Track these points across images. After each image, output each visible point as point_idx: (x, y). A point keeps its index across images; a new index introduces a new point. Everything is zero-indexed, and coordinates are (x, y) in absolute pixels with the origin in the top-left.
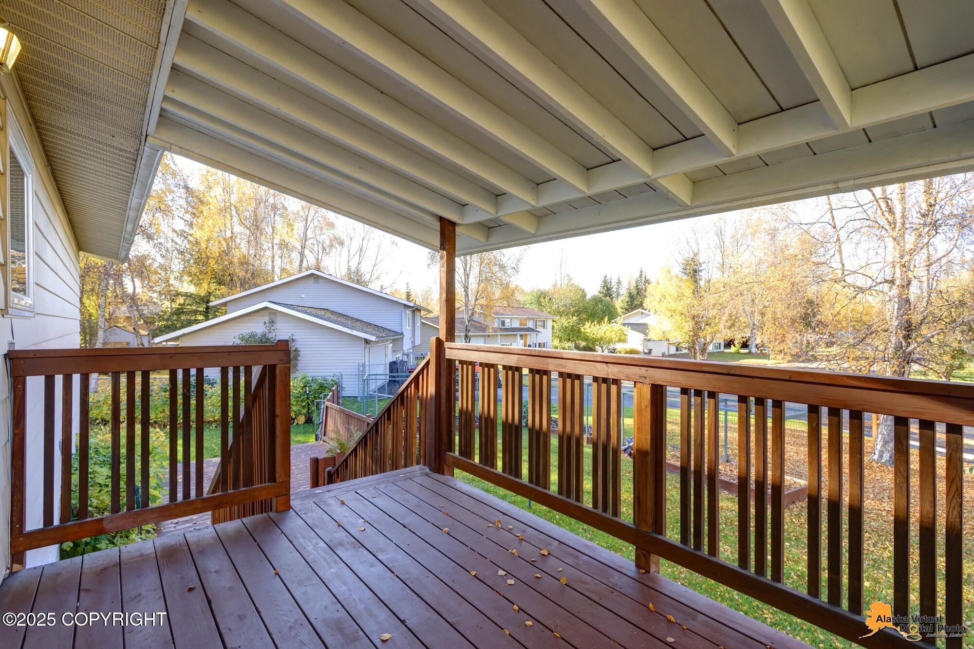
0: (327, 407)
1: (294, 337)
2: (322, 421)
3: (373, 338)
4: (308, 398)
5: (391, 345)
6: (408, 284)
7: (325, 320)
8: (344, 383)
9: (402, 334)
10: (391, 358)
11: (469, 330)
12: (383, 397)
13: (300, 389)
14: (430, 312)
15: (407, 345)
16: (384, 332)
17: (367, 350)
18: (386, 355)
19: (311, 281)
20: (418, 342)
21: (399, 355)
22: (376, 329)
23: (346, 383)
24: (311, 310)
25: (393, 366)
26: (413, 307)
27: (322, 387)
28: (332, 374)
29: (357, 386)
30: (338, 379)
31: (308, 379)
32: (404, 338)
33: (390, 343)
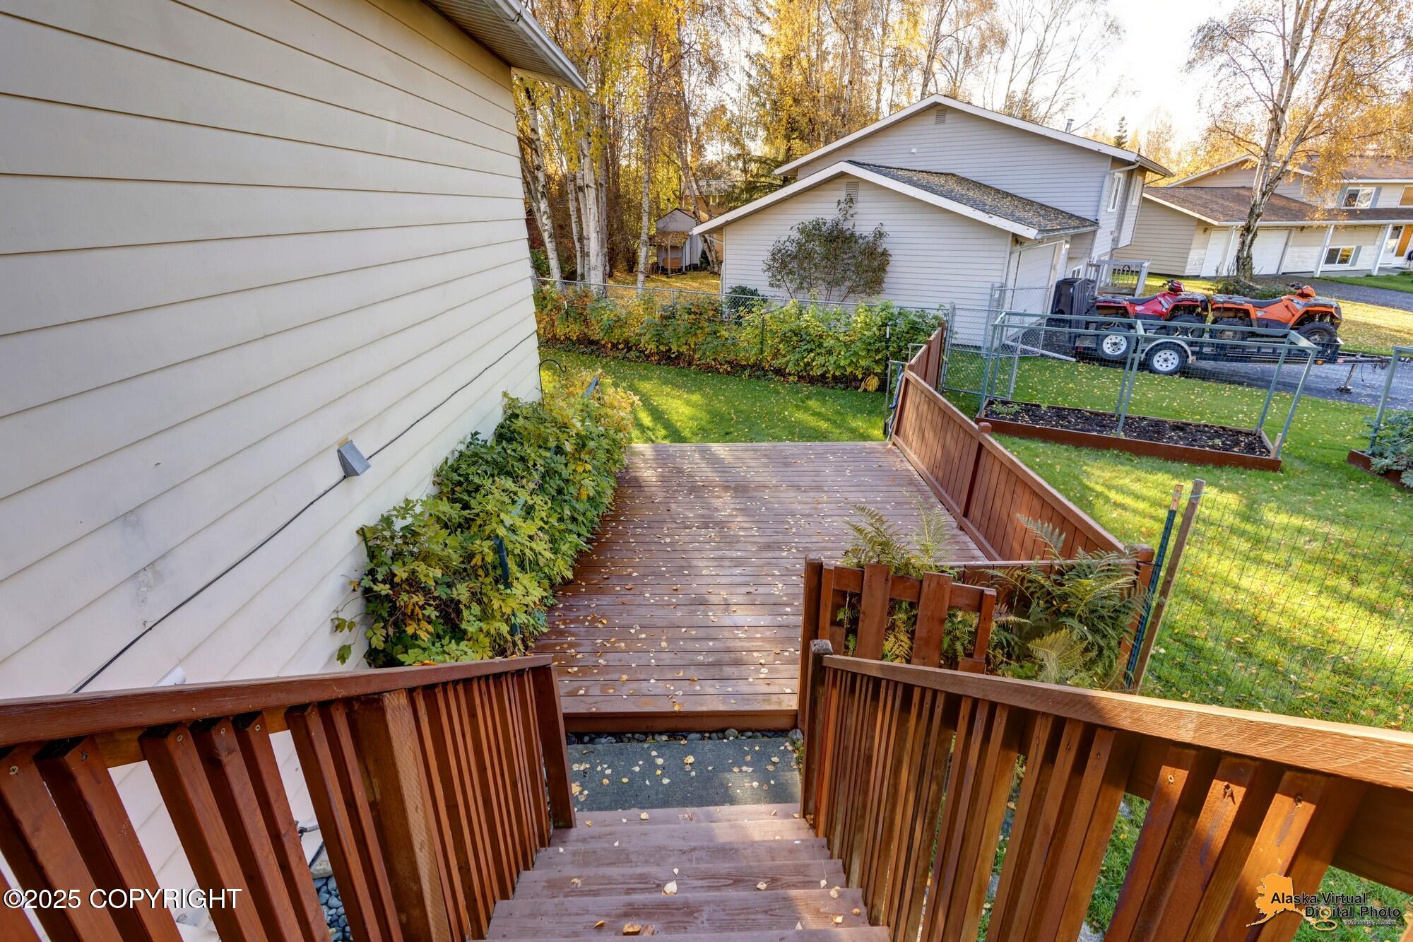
0: (907, 380)
1: (884, 229)
2: (896, 406)
3: (1031, 233)
4: (887, 347)
5: (1068, 246)
6: (1123, 119)
7: (941, 195)
8: (956, 324)
9: (1096, 223)
10: (1060, 274)
11: (1258, 216)
12: (1032, 352)
13: (875, 329)
14: (1166, 174)
15: (1101, 248)
16: (1056, 218)
17: (1015, 257)
18: (1053, 267)
19: (931, 118)
20: (1125, 240)
21: (1081, 267)
22: (1043, 212)
23: (961, 325)
24: (920, 175)
25: (1064, 288)
26: (1133, 164)
27: (914, 329)
28: (937, 307)
29: (984, 326)
30: (946, 315)
31: (891, 310)
32: (1099, 231)
33: (1067, 242)
